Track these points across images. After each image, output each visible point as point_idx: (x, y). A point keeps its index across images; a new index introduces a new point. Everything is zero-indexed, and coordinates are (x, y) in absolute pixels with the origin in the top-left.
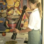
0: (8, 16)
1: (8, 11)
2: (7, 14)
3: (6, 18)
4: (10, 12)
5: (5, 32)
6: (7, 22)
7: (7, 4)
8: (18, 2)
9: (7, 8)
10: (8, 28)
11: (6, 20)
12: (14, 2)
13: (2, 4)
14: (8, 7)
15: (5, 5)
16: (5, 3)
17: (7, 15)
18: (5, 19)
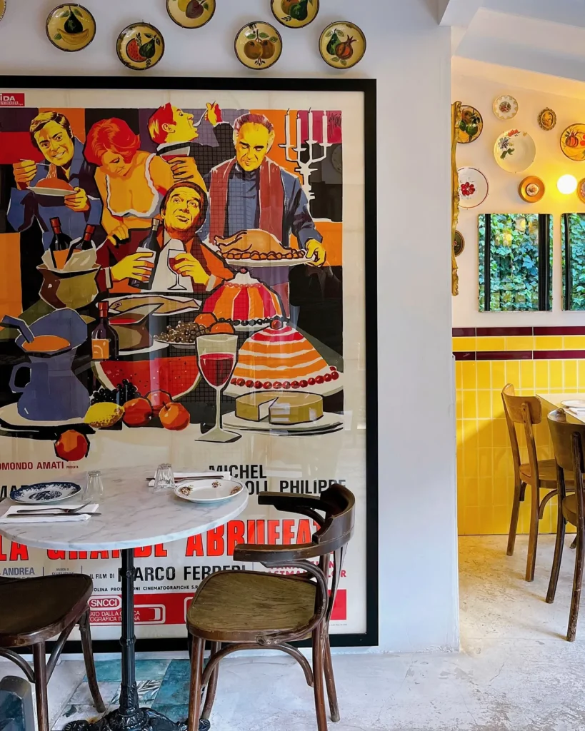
0: (111, 300)
1: (111, 255)
2: (100, 278)
3: (89, 309)
4: (124, 269)
5: (86, 429)
6: (100, 348)
7: (102, 203)
8: (188, 193)
9: (98, 233)
10: (105, 396)
11: (91, 327)
12: (161, 190)
13: (59, 201)
14: (109, 224)
15: (86, 214)
16: (81, 199)
17: (104, 294)
18: (88, 319)
